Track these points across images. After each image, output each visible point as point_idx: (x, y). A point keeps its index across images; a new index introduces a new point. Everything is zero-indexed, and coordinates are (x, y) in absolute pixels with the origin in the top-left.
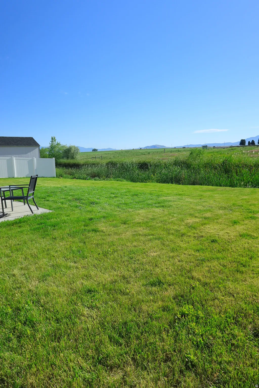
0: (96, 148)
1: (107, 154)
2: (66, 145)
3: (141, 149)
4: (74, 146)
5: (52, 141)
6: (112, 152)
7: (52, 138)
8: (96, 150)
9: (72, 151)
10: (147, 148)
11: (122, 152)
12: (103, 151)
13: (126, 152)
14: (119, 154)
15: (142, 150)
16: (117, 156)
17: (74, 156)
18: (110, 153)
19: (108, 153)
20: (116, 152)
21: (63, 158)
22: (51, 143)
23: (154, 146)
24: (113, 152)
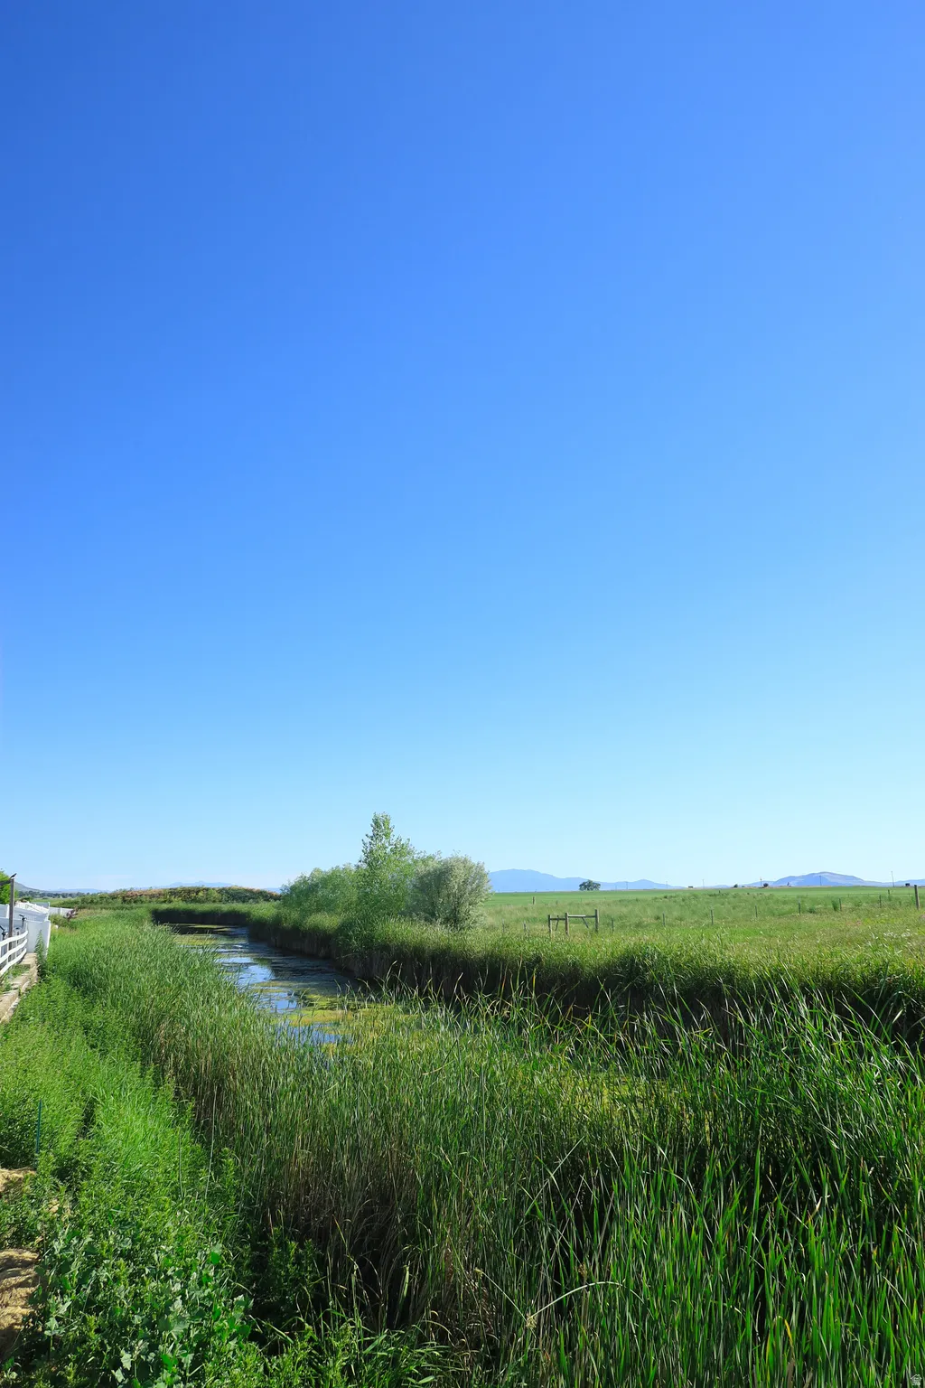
0: (594, 880)
1: (629, 901)
2: (439, 852)
3: (766, 885)
4: (465, 861)
5: (375, 837)
6: (649, 897)
7: (376, 822)
8: (595, 887)
9: (455, 885)
10: (786, 885)
11: (696, 897)
12: (619, 888)
13: (715, 895)
14: (682, 903)
15: (772, 889)
16: (676, 914)
17: (464, 909)
18: (639, 897)
19: (634, 897)
20: (669, 895)
21: (408, 913)
22: (368, 840)
23: (819, 877)
24: (654, 896)
